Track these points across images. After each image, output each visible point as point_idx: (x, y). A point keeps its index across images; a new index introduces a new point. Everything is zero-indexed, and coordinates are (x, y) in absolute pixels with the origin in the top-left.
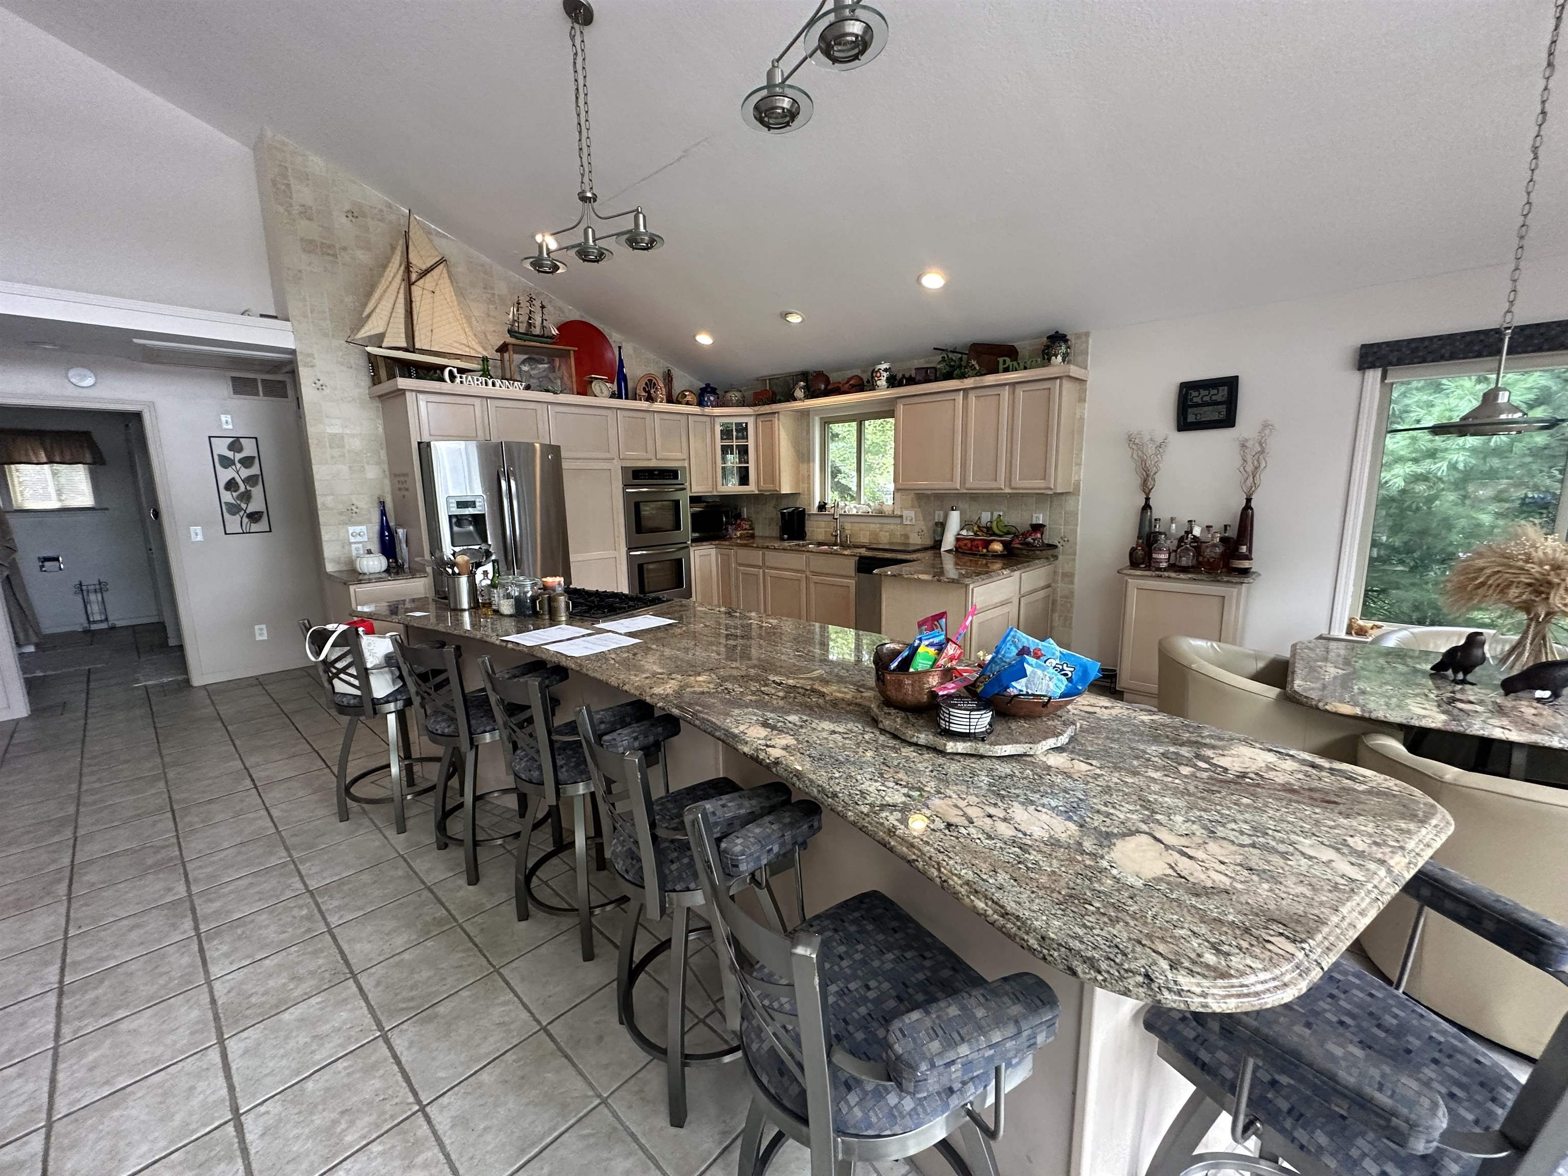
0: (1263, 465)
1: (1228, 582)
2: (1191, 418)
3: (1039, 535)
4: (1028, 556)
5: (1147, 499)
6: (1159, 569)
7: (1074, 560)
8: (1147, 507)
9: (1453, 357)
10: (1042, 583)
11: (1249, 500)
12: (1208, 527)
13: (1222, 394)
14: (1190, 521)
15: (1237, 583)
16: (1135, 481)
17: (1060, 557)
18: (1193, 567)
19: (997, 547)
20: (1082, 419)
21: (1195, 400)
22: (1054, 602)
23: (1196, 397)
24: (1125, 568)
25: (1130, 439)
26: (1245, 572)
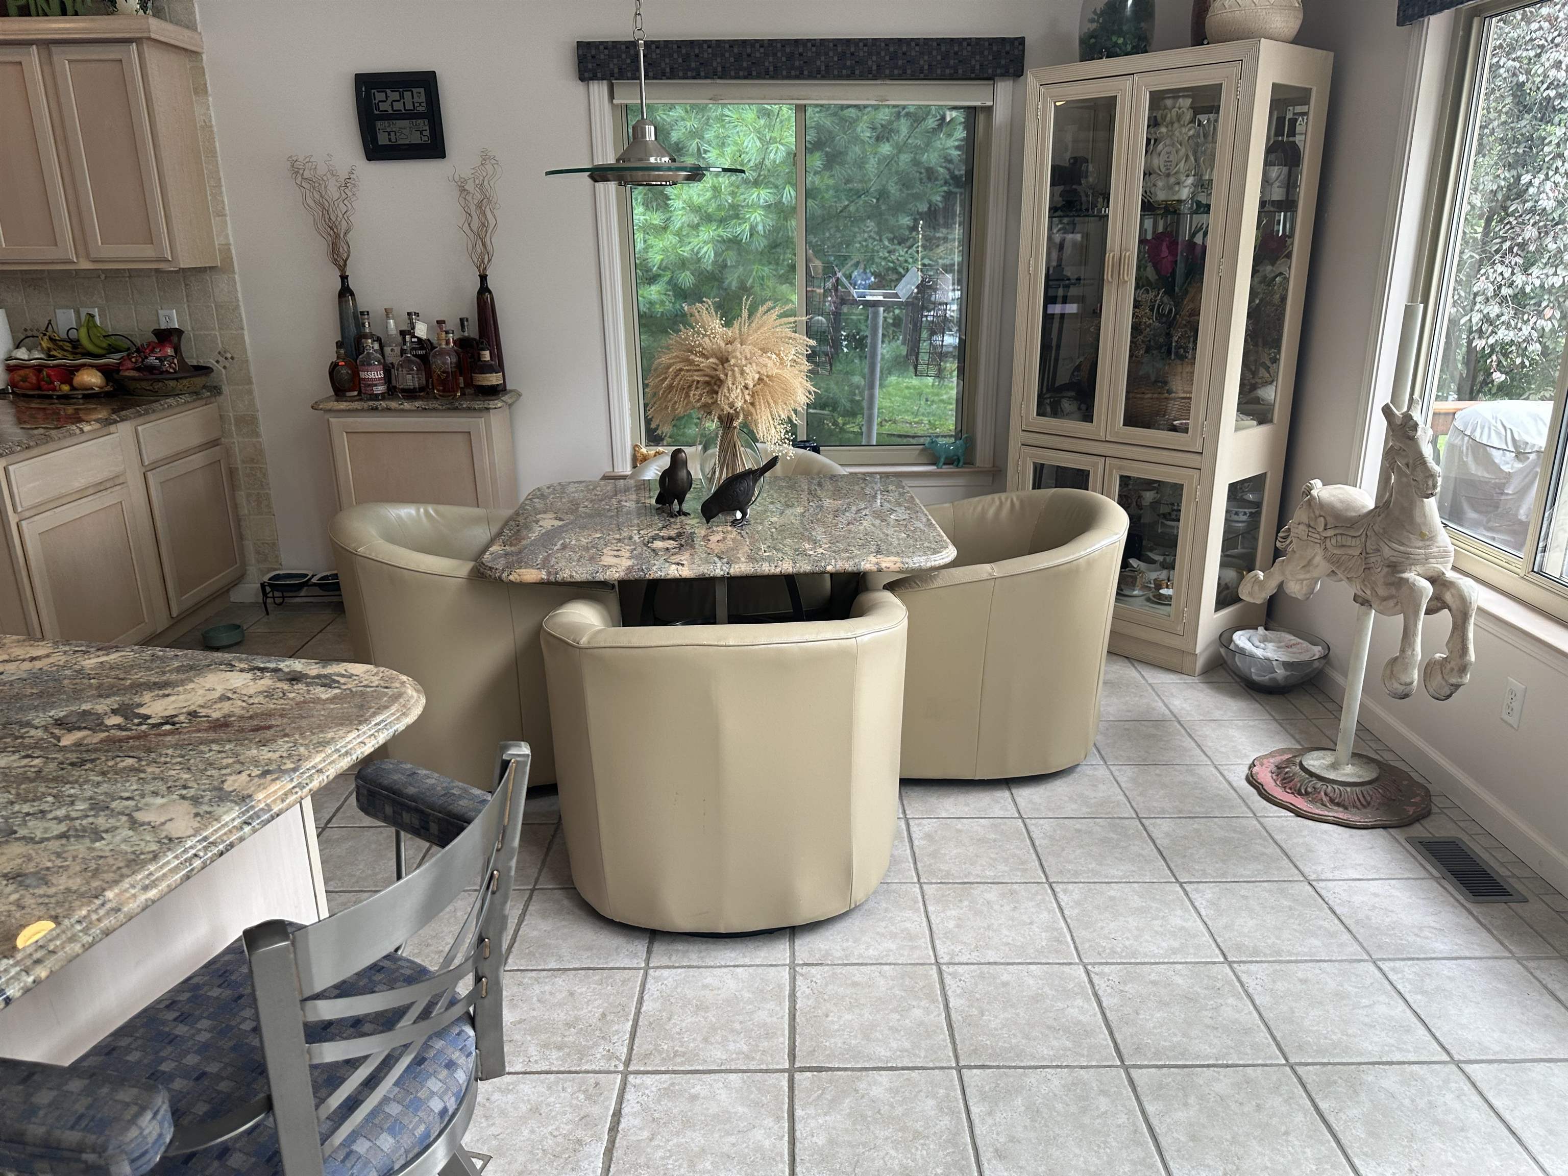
0: (492, 222)
1: (469, 409)
2: (383, 139)
3: (170, 351)
4: (155, 392)
5: (344, 278)
6: (375, 397)
7: (250, 392)
8: (345, 292)
9: (723, 73)
10: (196, 439)
11: (483, 278)
12: (440, 323)
13: (416, 98)
14: (409, 314)
15: (480, 410)
16: (319, 247)
17: (226, 389)
18: (422, 389)
19: (91, 378)
20: (208, 127)
21: (382, 107)
22: (232, 472)
23: (386, 101)
24: (328, 399)
25: (296, 170)
26: (495, 392)
